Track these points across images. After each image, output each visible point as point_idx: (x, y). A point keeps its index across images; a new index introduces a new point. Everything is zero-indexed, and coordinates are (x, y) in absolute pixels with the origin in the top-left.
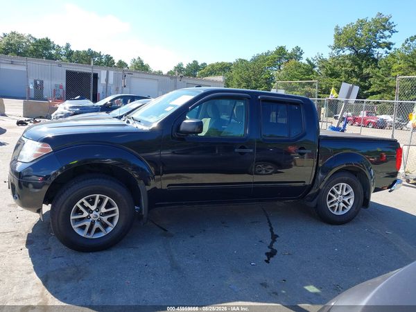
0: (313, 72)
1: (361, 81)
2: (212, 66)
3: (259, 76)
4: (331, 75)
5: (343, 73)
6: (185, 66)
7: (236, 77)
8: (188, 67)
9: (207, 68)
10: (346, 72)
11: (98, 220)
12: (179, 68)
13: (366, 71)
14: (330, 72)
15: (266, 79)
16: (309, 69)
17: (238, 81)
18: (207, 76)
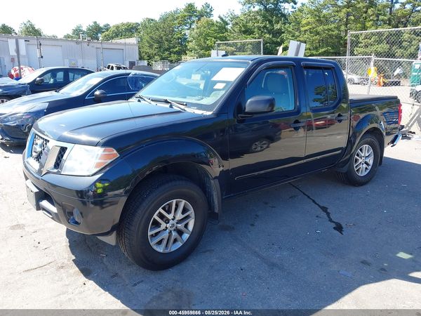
0: (226, 30)
1: (273, 37)
2: (117, 27)
3: (170, 36)
4: (245, 32)
5: (256, 30)
6: (84, 29)
7: (146, 38)
8: (89, 29)
9: (112, 29)
10: (259, 28)
11: (174, 230)
12: (77, 31)
13: (277, 27)
14: (243, 29)
15: (179, 38)
16: (222, 27)
17: (148, 42)
18: (112, 38)
